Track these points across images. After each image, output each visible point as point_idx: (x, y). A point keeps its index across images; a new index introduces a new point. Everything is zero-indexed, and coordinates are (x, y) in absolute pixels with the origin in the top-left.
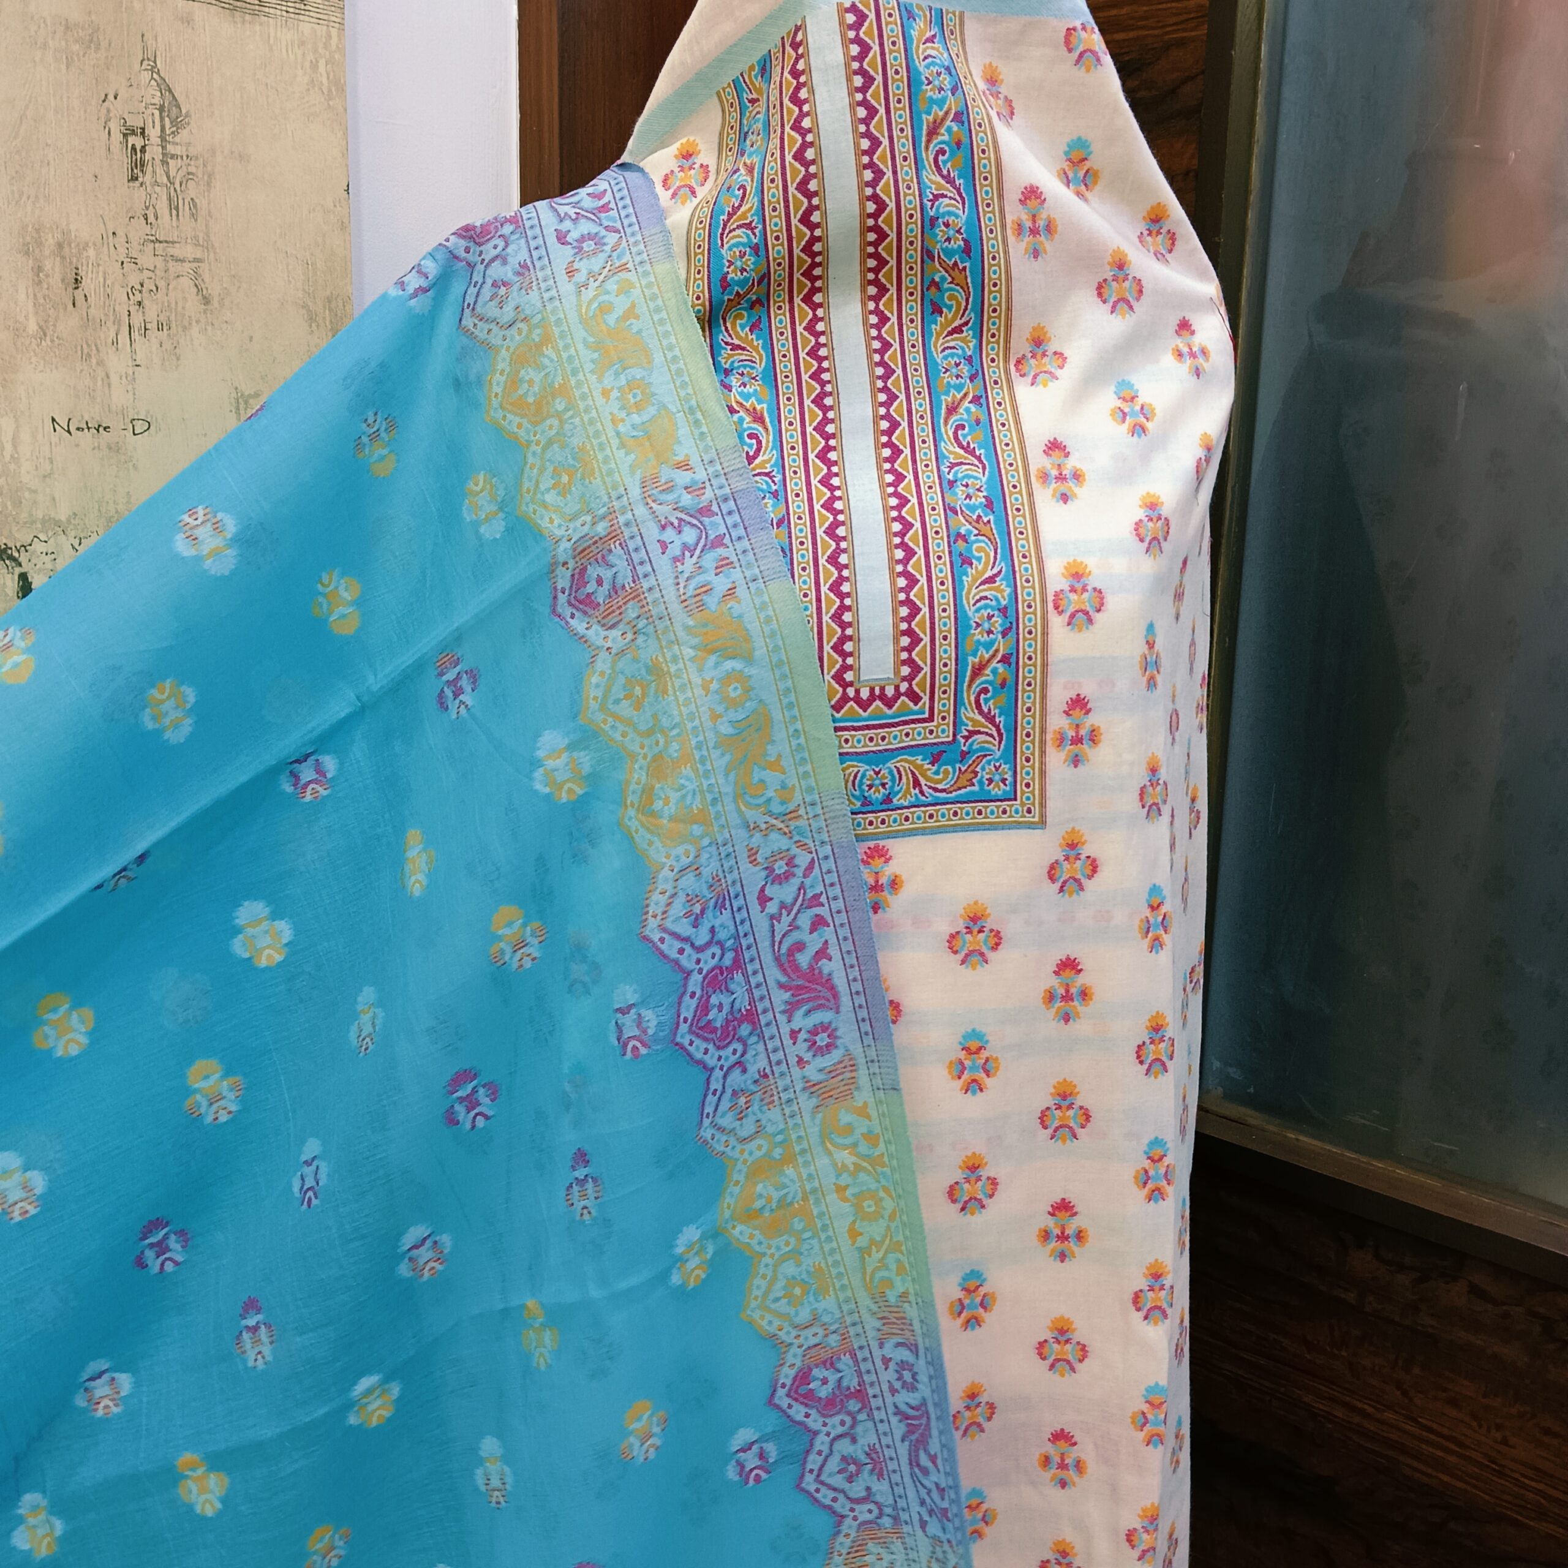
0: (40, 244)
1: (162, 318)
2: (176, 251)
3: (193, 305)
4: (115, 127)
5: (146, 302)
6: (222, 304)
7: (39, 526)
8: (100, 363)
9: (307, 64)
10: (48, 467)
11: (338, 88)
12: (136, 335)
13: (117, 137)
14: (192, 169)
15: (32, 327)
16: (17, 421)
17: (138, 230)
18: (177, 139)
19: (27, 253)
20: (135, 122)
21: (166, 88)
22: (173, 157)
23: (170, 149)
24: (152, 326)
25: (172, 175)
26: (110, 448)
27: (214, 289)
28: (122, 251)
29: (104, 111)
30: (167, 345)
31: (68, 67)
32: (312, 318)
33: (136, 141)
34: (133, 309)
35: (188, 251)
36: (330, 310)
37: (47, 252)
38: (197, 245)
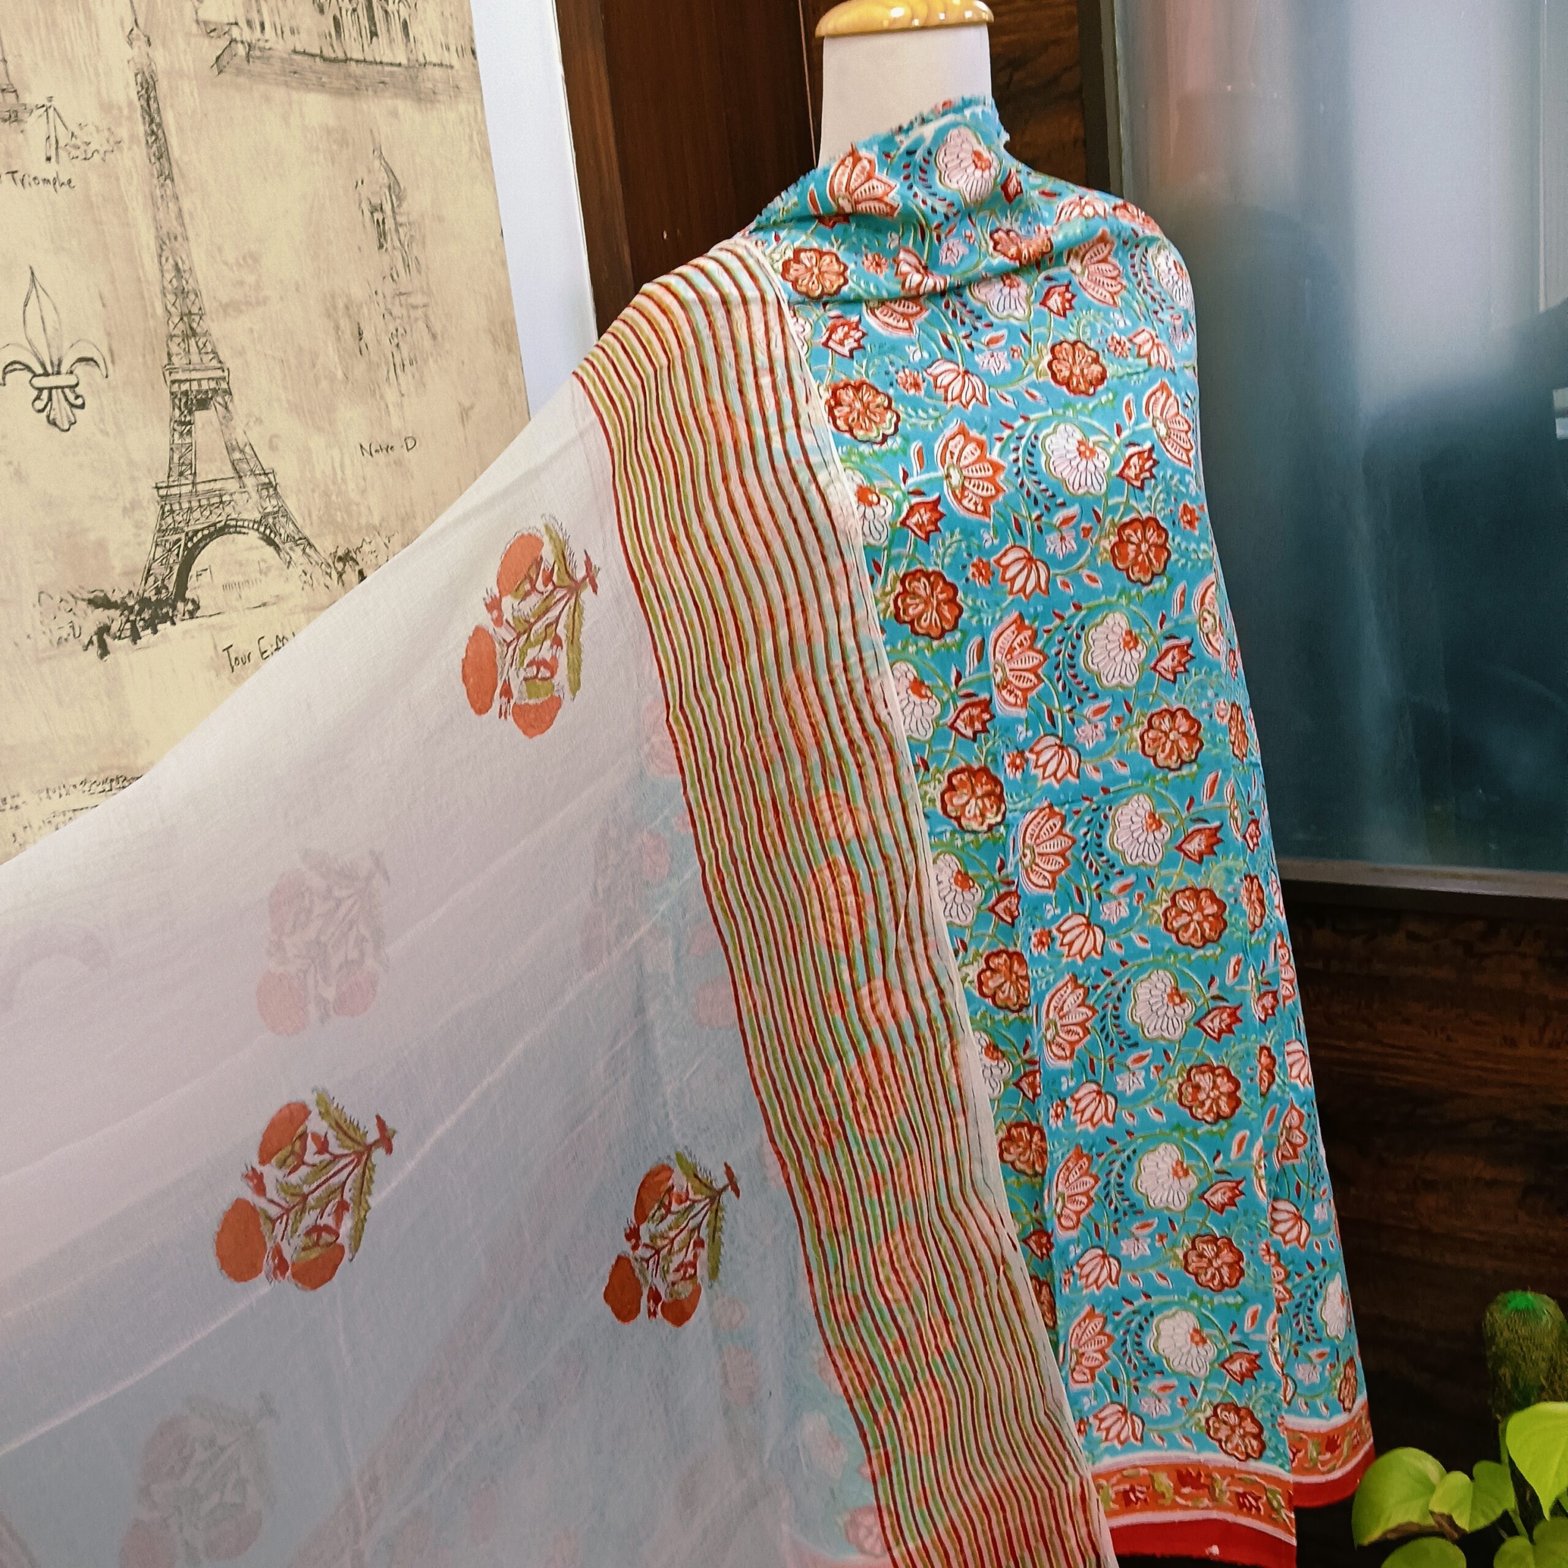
0: (335, 308)
1: (412, 356)
2: (412, 300)
3: (427, 343)
4: (366, 207)
5: (401, 344)
6: (443, 338)
7: (364, 531)
8: (382, 397)
9: (467, 137)
10: (362, 483)
11: (486, 153)
12: (399, 371)
13: (367, 214)
14: (413, 233)
15: (340, 375)
16: (341, 450)
17: (389, 288)
18: (402, 210)
19: (329, 316)
20: (376, 201)
21: (390, 171)
22: (401, 225)
23: (400, 219)
24: (407, 363)
25: (402, 238)
26: (395, 463)
27: (438, 328)
28: (382, 304)
29: (357, 196)
30: (417, 376)
31: (333, 163)
32: (495, 340)
33: (378, 216)
34: (395, 350)
35: (418, 299)
36: (505, 332)
37: (340, 314)
38: (423, 293)
